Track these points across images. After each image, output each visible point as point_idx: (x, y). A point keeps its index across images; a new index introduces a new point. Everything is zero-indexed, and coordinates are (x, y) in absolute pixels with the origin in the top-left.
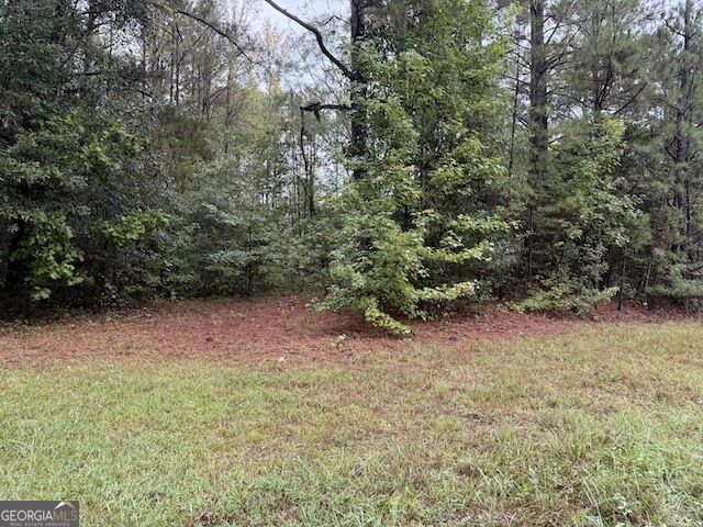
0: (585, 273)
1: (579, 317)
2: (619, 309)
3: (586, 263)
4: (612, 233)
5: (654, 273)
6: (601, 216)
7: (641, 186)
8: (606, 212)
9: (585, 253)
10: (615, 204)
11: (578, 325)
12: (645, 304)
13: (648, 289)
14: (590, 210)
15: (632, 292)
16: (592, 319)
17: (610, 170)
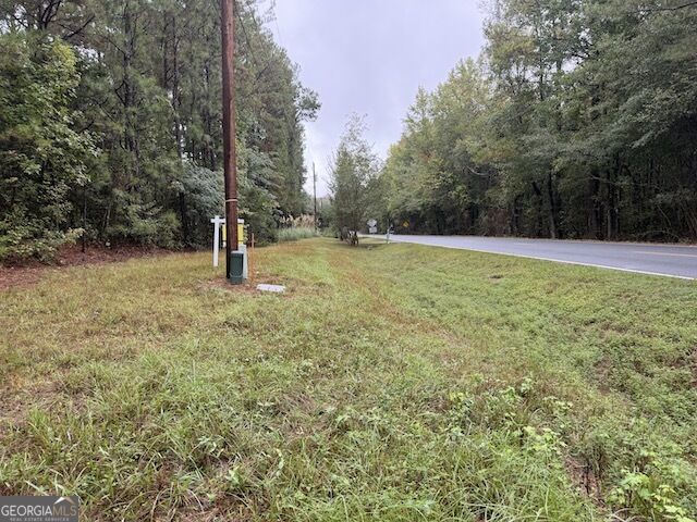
0: (46, 214)
1: (44, 264)
2: (83, 251)
3: (46, 204)
4: (73, 171)
5: (113, 213)
6: (60, 151)
7: (98, 124)
8: (65, 146)
9: (45, 191)
10: (74, 140)
11: (45, 271)
12: (108, 244)
13: (110, 229)
14: (48, 143)
15: (95, 232)
16: (59, 264)
17: (65, 101)
